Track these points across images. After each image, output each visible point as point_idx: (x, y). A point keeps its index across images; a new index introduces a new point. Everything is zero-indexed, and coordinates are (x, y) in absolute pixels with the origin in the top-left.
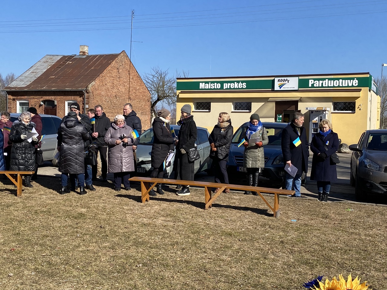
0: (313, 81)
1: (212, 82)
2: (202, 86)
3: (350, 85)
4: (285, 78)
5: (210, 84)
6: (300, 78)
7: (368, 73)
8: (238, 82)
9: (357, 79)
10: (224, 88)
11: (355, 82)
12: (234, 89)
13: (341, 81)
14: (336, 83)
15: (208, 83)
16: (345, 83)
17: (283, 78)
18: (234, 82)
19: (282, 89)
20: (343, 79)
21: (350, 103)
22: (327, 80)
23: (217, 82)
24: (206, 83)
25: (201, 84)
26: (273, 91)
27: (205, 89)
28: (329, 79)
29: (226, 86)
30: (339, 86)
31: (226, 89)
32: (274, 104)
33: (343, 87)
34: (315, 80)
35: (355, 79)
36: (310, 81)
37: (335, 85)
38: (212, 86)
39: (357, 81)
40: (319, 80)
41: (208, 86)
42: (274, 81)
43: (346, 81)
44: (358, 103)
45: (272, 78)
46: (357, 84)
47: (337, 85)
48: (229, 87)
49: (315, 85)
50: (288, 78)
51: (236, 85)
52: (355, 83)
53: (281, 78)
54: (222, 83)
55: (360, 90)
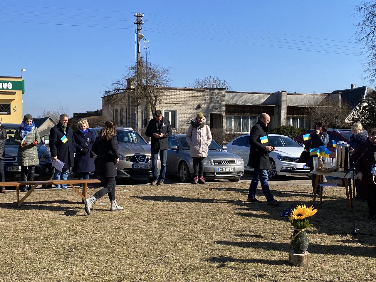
3: (5, 88)
7: (21, 78)
9: (12, 82)
16: (0, 86)
21: (4, 105)
35: (10, 82)
39: (11, 85)
43: (1, 84)
44: (13, 105)
46: (11, 88)
52: (10, 86)
55: (15, 93)
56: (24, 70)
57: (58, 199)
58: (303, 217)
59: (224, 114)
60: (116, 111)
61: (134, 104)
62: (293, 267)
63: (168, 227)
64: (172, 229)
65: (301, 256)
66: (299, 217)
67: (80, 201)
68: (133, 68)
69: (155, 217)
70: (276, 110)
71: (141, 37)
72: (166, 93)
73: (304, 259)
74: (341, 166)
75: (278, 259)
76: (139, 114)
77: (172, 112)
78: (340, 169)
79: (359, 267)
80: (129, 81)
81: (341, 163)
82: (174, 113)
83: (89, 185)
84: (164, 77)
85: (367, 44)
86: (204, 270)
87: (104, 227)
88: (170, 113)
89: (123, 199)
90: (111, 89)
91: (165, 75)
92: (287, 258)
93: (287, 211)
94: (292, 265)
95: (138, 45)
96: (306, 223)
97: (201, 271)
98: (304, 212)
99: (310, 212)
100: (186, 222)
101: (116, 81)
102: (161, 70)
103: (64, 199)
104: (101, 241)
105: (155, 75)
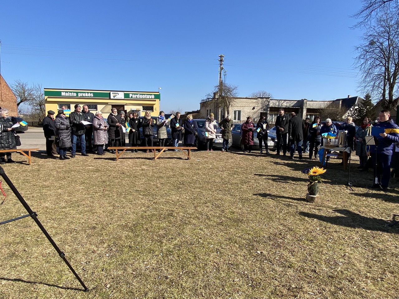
0: (132, 95)
1: (70, 92)
2: (63, 94)
3: (151, 98)
4: (117, 92)
5: (69, 93)
6: (125, 92)
7: (159, 92)
8: (88, 93)
10: (79, 96)
11: (153, 97)
12: (85, 97)
13: (146, 95)
14: (144, 96)
15: (67, 92)
16: (148, 97)
17: (115, 92)
18: (85, 93)
19: (115, 98)
20: (147, 94)
21: (150, 107)
22: (139, 95)
23: (74, 92)
24: (66, 92)
25: (62, 93)
26: (110, 99)
27: (65, 96)
28: (140, 94)
29: (80, 95)
30: (145, 98)
31: (80, 97)
32: (111, 106)
33: (147, 98)
34: (133, 94)
36: (130, 94)
37: (143, 98)
38: (71, 94)
39: (154, 96)
40: (135, 94)
41: (67, 94)
42: (110, 93)
43: (149, 96)
44: (154, 107)
45: (109, 92)
46: (154, 98)
47: (144, 97)
48: (82, 96)
49: (133, 97)
50: (118, 92)
51: (87, 95)
53: (114, 92)
54: (77, 93)
55: (155, 101)
56: (160, 88)
57: (175, 157)
58: (316, 174)
59: (269, 112)
60: (208, 110)
61: (217, 107)
62: (308, 203)
63: (234, 175)
64: (235, 176)
65: (314, 197)
66: (314, 174)
67: (187, 158)
68: (217, 86)
69: (227, 169)
70: (300, 111)
71: (222, 69)
72: (235, 100)
73: (316, 199)
74: (341, 144)
75: (299, 197)
76: (220, 112)
77: (238, 111)
78: (340, 146)
79: (351, 206)
80: (215, 94)
81: (341, 142)
82: (239, 112)
83: (191, 150)
84: (234, 92)
85: (360, 70)
86: (254, 201)
87: (199, 173)
88: (237, 112)
89: (209, 158)
90: (205, 98)
91: (235, 90)
92: (305, 197)
93: (306, 170)
94: (307, 201)
95: (220, 73)
96: (319, 178)
97: (252, 201)
98: (317, 171)
99: (321, 171)
100: (244, 173)
101: (207, 94)
102: (233, 88)
103: (178, 157)
104: (196, 180)
105: (229, 90)
